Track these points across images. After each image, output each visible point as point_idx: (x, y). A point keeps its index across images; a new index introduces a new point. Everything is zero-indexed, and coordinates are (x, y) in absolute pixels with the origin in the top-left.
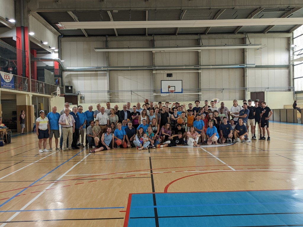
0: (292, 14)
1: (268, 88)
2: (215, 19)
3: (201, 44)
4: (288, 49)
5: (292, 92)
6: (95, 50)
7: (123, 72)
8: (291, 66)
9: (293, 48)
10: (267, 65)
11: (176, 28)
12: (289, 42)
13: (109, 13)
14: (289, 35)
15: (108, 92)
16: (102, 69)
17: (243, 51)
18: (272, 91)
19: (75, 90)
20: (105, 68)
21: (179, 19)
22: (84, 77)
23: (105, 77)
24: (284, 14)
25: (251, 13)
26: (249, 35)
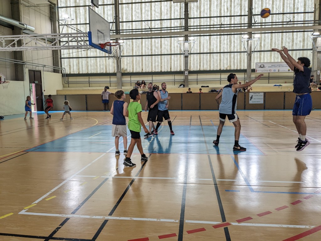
5: (60, 75)
12: (53, 9)
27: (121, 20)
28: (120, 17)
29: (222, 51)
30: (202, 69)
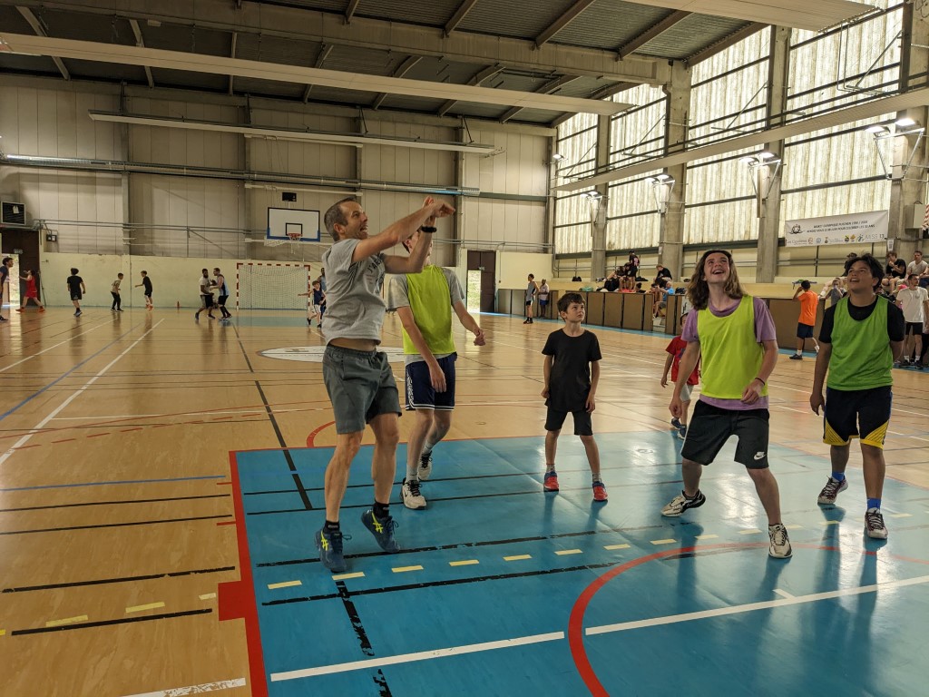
0: (559, 87)
1: (504, 244)
2: (398, 77)
3: (363, 132)
4: (547, 161)
5: (550, 256)
6: (90, 116)
7: (167, 178)
8: (551, 200)
9: (557, 161)
10: (504, 193)
11: (306, 86)
12: (550, 146)
13: (134, 24)
14: (551, 132)
15: (126, 226)
16: (110, 165)
17: (456, 157)
18: (511, 251)
19: (29, 215)
20: (117, 166)
21: (314, 64)
22: (57, 185)
23: (117, 188)
24: (544, 84)
25: (476, 74)
26: (470, 122)
27: (612, 151)
28: (612, 144)
29: (738, 196)
30: (706, 241)
